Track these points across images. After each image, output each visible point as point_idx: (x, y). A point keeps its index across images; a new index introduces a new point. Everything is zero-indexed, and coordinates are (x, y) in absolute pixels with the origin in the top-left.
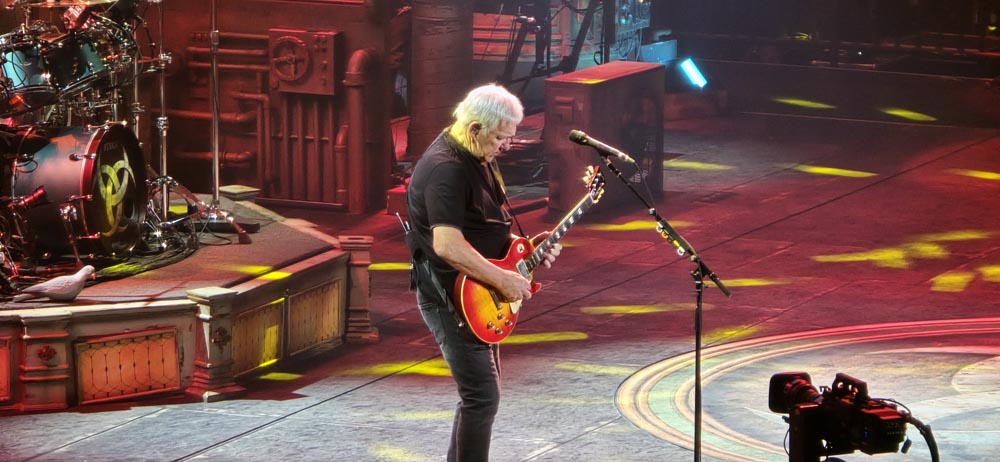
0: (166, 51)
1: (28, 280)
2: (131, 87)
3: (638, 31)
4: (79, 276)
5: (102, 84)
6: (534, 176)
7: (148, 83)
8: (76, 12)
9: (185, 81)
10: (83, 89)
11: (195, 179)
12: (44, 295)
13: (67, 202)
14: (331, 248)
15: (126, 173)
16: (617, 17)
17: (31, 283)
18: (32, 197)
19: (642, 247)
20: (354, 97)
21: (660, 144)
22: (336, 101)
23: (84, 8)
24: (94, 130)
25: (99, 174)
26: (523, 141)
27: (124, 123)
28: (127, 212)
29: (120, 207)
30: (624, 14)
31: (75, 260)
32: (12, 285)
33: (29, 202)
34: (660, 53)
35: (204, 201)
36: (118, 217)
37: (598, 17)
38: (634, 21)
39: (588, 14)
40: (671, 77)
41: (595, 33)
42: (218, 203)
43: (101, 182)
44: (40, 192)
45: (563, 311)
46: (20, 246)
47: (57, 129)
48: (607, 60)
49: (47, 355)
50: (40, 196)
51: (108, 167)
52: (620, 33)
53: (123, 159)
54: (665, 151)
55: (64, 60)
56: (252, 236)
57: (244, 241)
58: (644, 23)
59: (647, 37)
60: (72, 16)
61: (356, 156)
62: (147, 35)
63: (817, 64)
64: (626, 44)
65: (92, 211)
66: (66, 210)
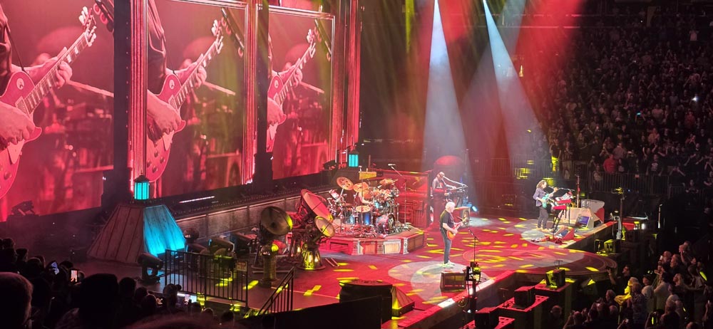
0: (399, 203)
5: (389, 207)
7: (396, 208)
8: (386, 197)
9: (401, 207)
10: (387, 208)
11: (402, 222)
20: (425, 211)
21: (469, 218)
22: (423, 211)
24: (388, 214)
25: (389, 221)
27: (392, 213)
28: (392, 226)
31: (385, 233)
33: (378, 224)
34: (470, 205)
35: (403, 225)
40: (472, 210)
41: (461, 202)
42: (405, 225)
46: (377, 230)
47: (382, 214)
49: (380, 246)
50: (380, 223)
55: (384, 204)
56: (410, 230)
59: (468, 203)
61: (425, 218)
62: (396, 201)
65: (387, 226)
66: (384, 226)
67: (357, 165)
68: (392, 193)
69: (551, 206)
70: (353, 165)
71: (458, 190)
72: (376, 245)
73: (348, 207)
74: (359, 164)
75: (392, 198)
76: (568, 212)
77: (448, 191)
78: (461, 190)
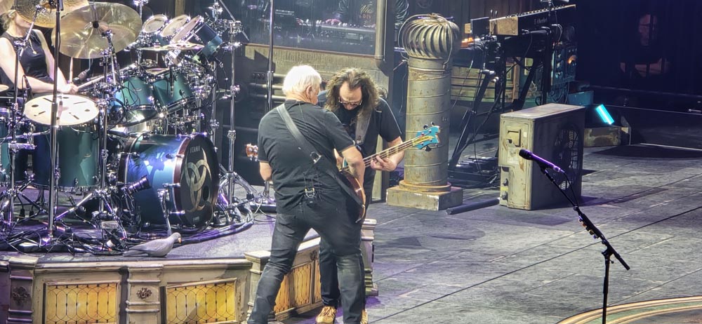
0: (236, 84)
1: (133, 241)
2: (211, 108)
3: (567, 83)
4: (170, 239)
5: (190, 105)
6: (491, 182)
7: (223, 107)
8: (174, 55)
9: (247, 106)
10: (177, 109)
12: (145, 252)
13: (163, 187)
15: (205, 169)
16: (552, 73)
17: (135, 243)
18: (138, 183)
19: (565, 235)
21: (580, 161)
23: (180, 51)
24: (183, 138)
25: (186, 169)
26: (483, 158)
27: (205, 134)
28: (205, 196)
29: (200, 192)
30: (556, 70)
31: (167, 229)
32: (122, 244)
33: (137, 187)
34: (585, 98)
35: (259, 190)
36: (198, 200)
37: (539, 72)
38: (564, 76)
39: (532, 70)
40: (590, 118)
41: (538, 84)
42: (268, 192)
43: (187, 174)
44: (144, 179)
45: (508, 277)
46: (130, 217)
47: (158, 137)
48: (544, 103)
49: (145, 294)
50: (144, 183)
51: (192, 164)
52: (554, 84)
53: (203, 159)
54: (583, 168)
58: (571, 78)
59: (573, 88)
60: (172, 58)
63: (692, 112)
64: (559, 92)
65: (181, 194)
66: (162, 193)
68: (205, 34)
71: (528, 22)
72: (124, 283)
77: (480, 29)
78: (544, 20)
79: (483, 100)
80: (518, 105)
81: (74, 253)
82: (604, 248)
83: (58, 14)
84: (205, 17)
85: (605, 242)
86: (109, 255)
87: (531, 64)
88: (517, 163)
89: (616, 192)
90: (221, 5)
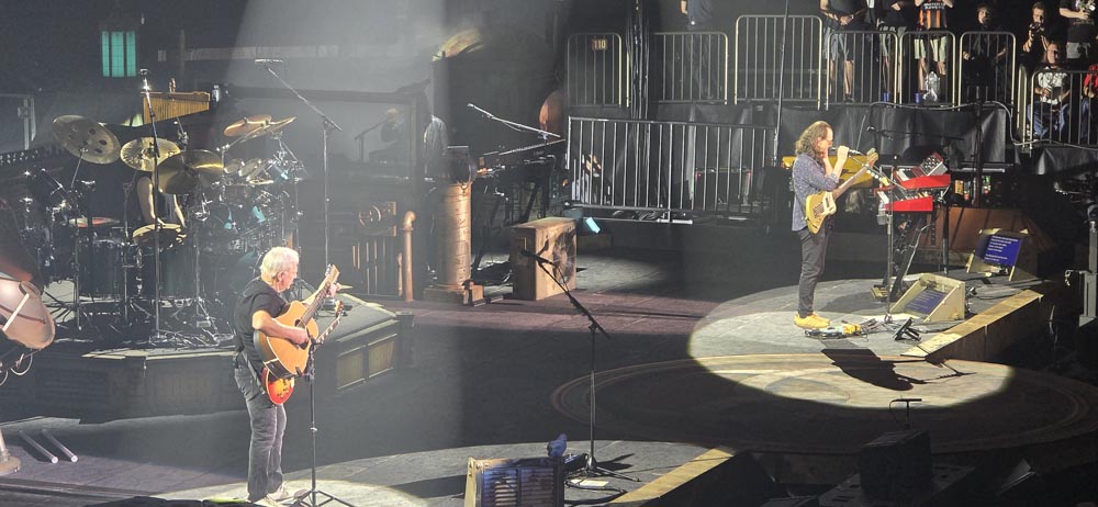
0: (300, 211)
2: (281, 231)
3: (562, 202)
5: (265, 229)
6: (504, 280)
7: (290, 228)
10: (254, 231)
14: (391, 318)
16: (550, 194)
21: (573, 260)
26: (499, 262)
30: (555, 193)
32: (215, 339)
37: (539, 194)
38: (560, 196)
39: (535, 191)
40: (581, 228)
41: (537, 204)
52: (552, 203)
56: (347, 312)
57: (345, 315)
64: (556, 209)
67: (132, 70)
69: (877, 200)
70: (118, 71)
71: (529, 154)
73: (104, 231)
74: (139, 65)
75: (270, 188)
76: (940, 221)
78: (541, 153)
79: (496, 217)
80: (525, 219)
81: (176, 347)
82: (591, 323)
83: (156, 160)
84: (273, 158)
85: (591, 319)
86: (205, 347)
87: (532, 187)
88: (525, 264)
89: (603, 284)
90: (285, 150)
